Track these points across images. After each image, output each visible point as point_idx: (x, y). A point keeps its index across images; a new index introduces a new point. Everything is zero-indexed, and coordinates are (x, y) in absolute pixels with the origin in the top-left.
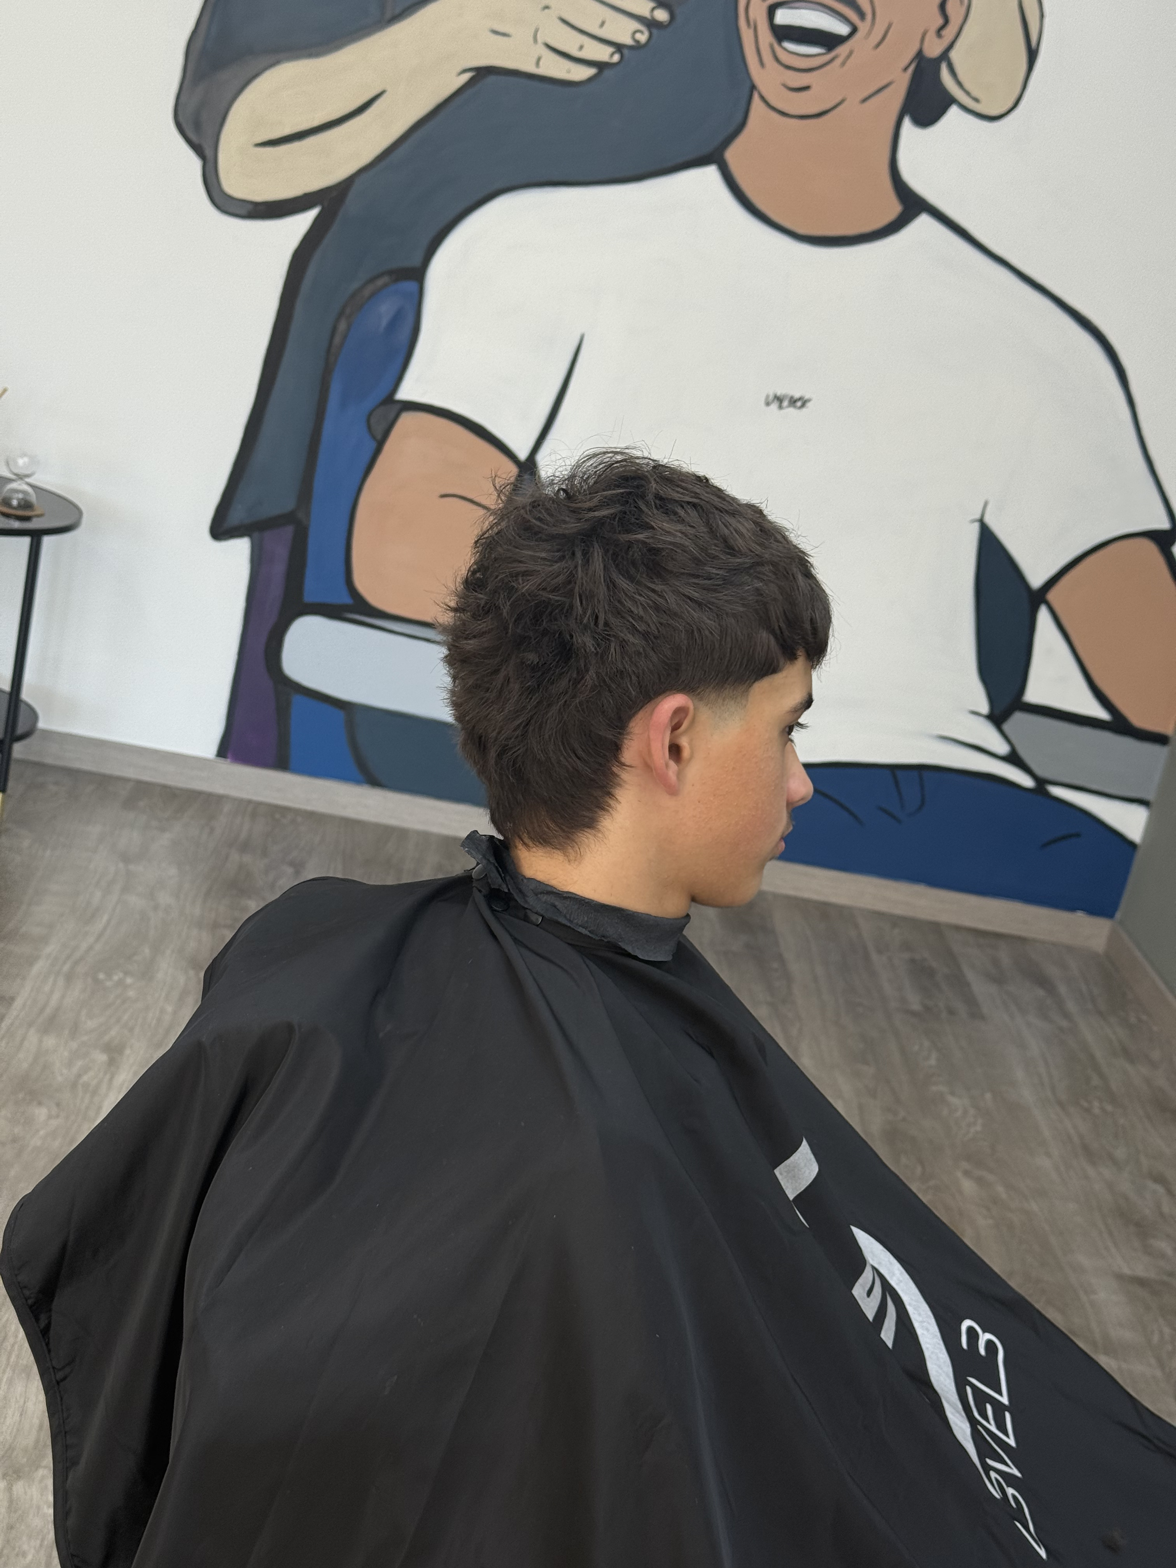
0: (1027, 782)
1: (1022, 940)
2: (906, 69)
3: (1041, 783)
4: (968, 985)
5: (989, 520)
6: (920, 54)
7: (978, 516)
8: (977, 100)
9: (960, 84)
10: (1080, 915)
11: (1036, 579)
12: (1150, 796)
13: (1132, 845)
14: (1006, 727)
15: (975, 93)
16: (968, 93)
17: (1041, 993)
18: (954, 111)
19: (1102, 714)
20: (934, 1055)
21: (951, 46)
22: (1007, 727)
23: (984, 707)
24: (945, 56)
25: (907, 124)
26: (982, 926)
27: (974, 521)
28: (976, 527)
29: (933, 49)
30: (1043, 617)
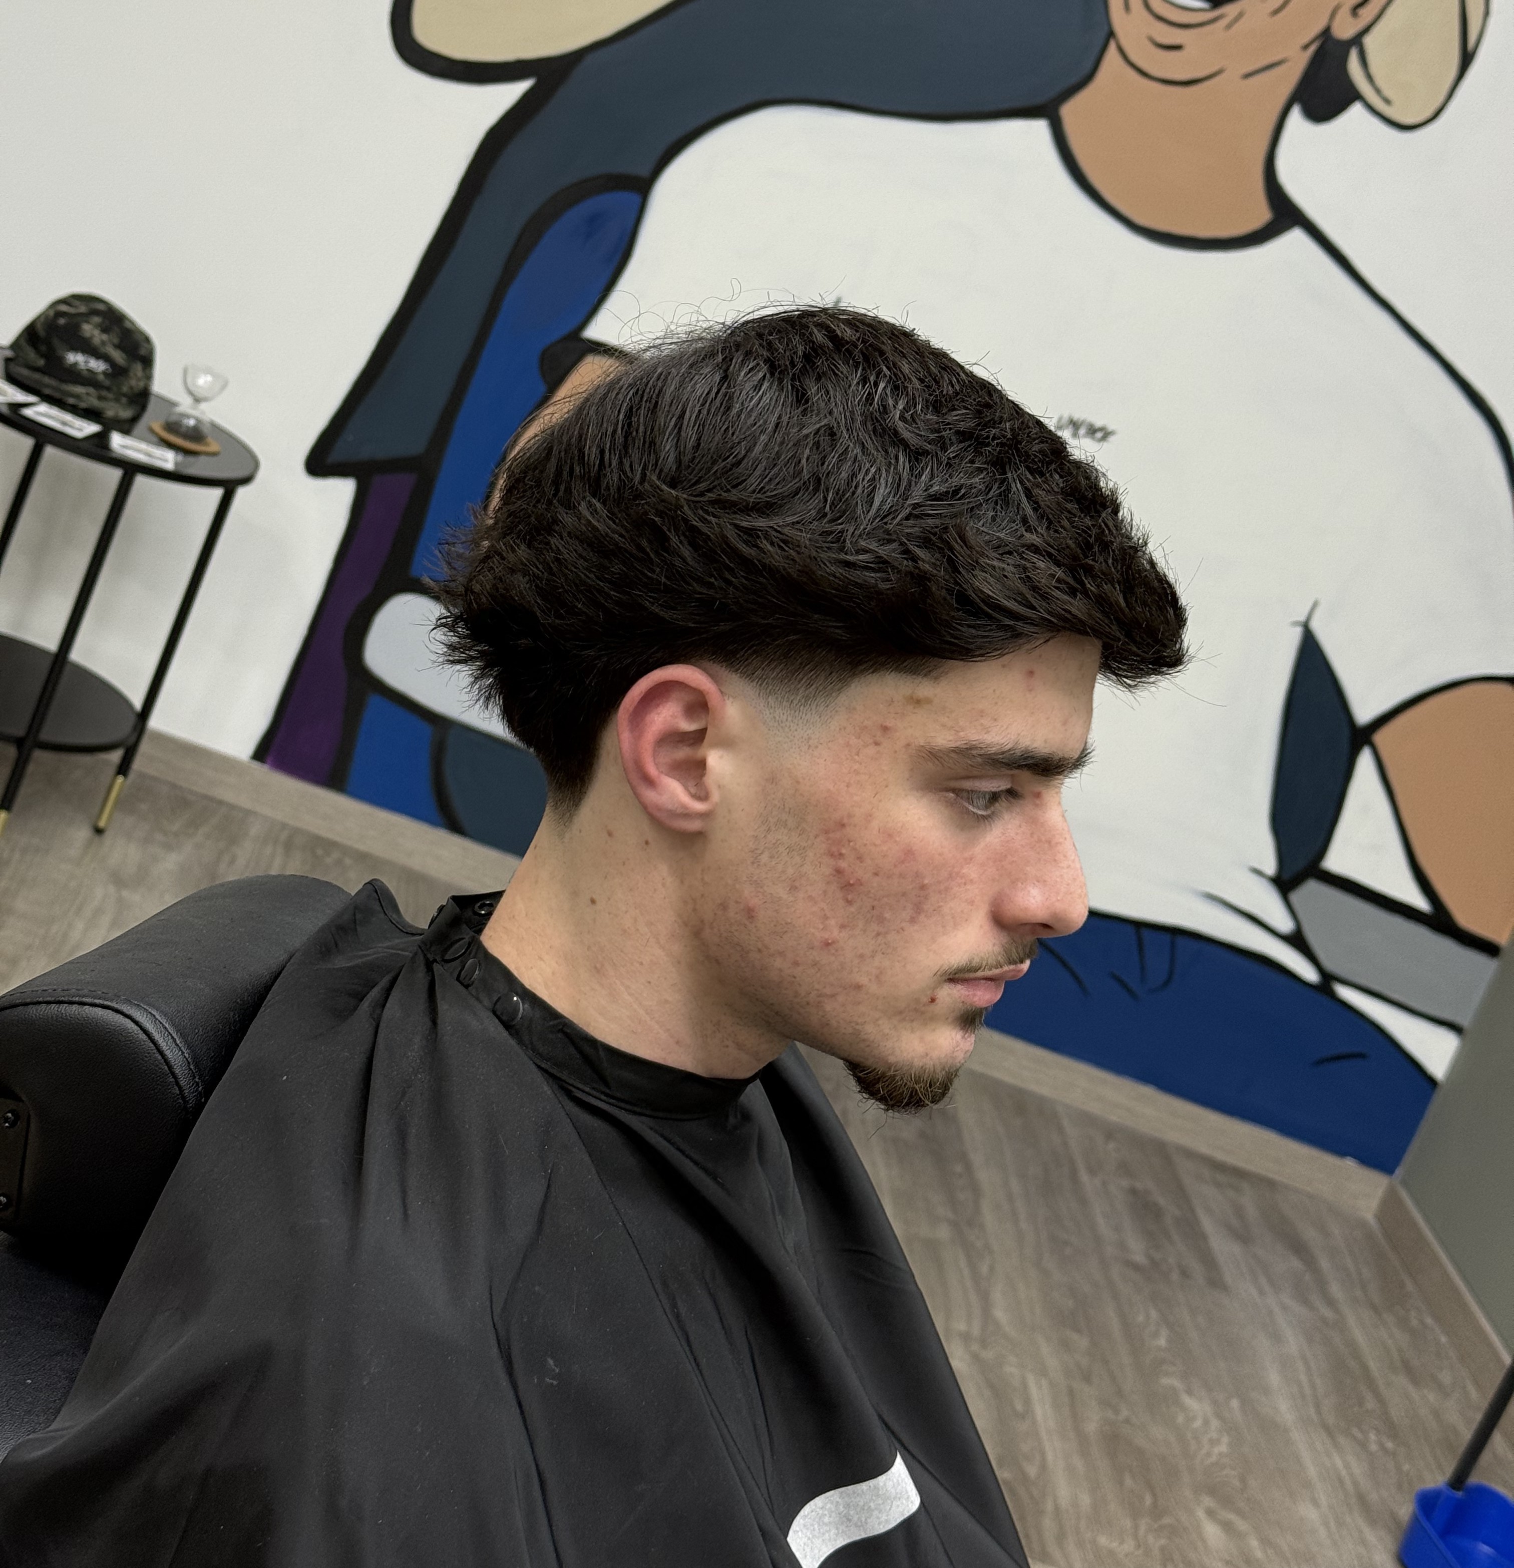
0: (1309, 974)
1: (1271, 1184)
2: (1306, 47)
3: (1328, 978)
4: (1204, 1237)
5: (1316, 627)
6: (1326, 33)
7: (1302, 618)
8: (1387, 101)
9: (1370, 78)
10: (1349, 1163)
11: (1363, 713)
12: (1464, 1021)
13: (1432, 1082)
14: (1294, 897)
15: (1388, 92)
16: (1378, 91)
17: (1296, 1263)
18: (1356, 110)
19: (1421, 903)
20: (1164, 1333)
21: (1367, 30)
22: (1296, 897)
23: (1270, 866)
24: (1357, 40)
25: (1296, 116)
26: (1220, 1156)
27: (1295, 624)
28: (1298, 632)
29: (1344, 30)
30: (1365, 763)
